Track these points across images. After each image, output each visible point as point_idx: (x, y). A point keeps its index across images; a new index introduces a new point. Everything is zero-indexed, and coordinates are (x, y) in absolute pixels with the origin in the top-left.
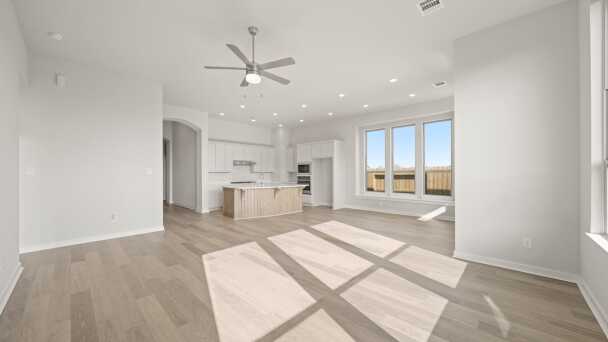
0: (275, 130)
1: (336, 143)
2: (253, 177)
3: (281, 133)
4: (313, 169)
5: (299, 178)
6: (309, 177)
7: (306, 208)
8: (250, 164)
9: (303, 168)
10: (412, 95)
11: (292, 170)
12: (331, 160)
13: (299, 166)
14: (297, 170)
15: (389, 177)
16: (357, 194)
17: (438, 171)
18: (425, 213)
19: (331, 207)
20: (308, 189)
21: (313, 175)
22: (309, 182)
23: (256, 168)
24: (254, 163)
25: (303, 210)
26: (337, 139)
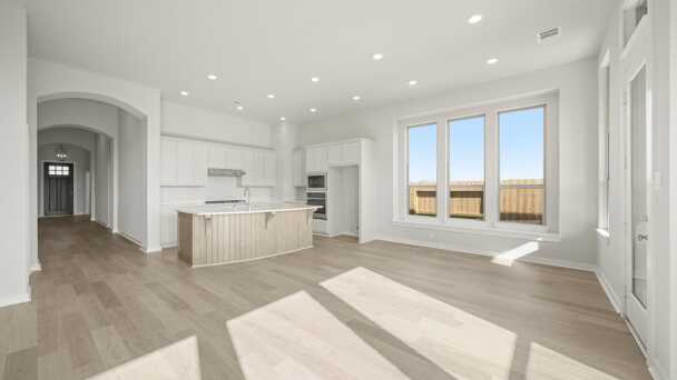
0: (274, 125)
1: (364, 143)
2: (238, 194)
3: (284, 129)
4: (329, 181)
5: (309, 195)
6: (323, 195)
7: (319, 239)
8: (238, 174)
9: (316, 181)
10: (492, 61)
11: (300, 184)
12: (357, 167)
13: (310, 178)
14: (306, 183)
15: (443, 195)
16: (396, 218)
17: (525, 187)
18: (500, 252)
19: (357, 239)
20: (323, 211)
21: (330, 191)
22: (323, 202)
23: (246, 180)
24: (243, 173)
25: (314, 244)
26: (366, 137)
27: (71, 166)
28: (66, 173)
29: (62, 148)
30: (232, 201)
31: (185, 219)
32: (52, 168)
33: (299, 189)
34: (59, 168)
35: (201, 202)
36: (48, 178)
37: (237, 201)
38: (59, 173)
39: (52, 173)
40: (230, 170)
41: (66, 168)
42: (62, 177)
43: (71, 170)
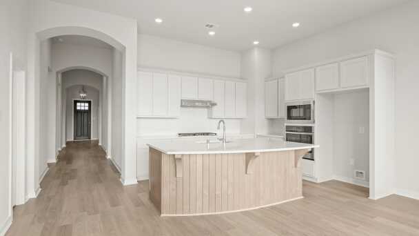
0: (243, 52)
1: (379, 56)
2: (210, 126)
3: (257, 56)
6: (309, 129)
8: (210, 105)
11: (274, 115)
13: (289, 108)
14: (284, 113)
23: (217, 112)
24: (214, 104)
25: (304, 194)
26: (381, 49)
27: (89, 103)
28: (87, 108)
29: (84, 89)
30: (204, 134)
31: (155, 156)
32: (78, 104)
33: (271, 121)
34: (83, 104)
35: (174, 134)
36: (77, 112)
37: (208, 134)
38: (83, 108)
39: (78, 108)
40: (202, 102)
41: (87, 104)
42: (84, 111)
43: (90, 106)
